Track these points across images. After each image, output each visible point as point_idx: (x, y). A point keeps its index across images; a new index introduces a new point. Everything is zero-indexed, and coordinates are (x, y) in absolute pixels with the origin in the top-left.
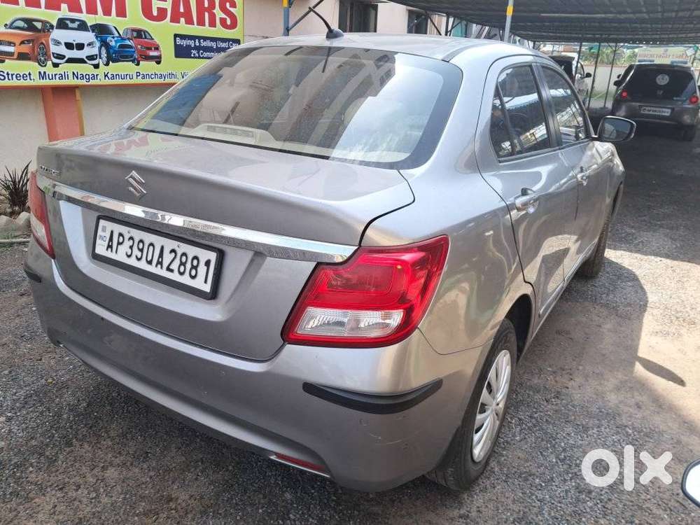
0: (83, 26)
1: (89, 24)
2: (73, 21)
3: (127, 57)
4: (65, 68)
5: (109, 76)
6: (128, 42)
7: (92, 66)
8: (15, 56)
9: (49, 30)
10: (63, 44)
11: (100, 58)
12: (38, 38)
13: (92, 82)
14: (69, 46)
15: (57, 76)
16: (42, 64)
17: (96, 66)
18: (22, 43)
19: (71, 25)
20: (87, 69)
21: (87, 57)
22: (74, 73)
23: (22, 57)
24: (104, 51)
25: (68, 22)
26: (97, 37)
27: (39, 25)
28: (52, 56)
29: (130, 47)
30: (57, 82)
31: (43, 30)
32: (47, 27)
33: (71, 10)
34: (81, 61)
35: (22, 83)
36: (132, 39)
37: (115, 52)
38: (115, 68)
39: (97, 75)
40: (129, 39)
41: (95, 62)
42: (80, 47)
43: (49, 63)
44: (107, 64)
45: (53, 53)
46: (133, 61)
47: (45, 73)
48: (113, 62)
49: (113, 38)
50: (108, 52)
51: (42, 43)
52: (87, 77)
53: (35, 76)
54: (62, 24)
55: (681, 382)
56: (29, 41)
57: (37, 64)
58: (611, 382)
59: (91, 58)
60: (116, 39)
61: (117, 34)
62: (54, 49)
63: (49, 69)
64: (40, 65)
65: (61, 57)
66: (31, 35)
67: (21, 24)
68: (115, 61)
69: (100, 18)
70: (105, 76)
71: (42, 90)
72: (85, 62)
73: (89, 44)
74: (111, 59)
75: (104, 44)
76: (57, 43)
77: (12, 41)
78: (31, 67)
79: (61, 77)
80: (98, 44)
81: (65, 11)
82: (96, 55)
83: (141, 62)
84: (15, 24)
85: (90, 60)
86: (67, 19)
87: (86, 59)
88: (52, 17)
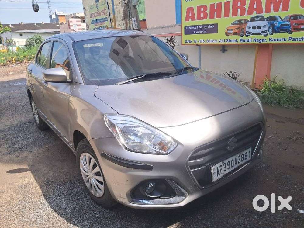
0: (262, 19)
1: (265, 17)
2: (257, 17)
3: (284, 30)
4: (251, 37)
5: (272, 39)
6: (286, 23)
7: (264, 36)
8: (233, 34)
9: (246, 23)
10: (251, 27)
11: (269, 32)
12: (242, 27)
13: (262, 43)
14: (254, 28)
15: (247, 40)
16: (242, 36)
17: (266, 36)
18: (236, 29)
19: (256, 19)
20: (261, 37)
22: (254, 39)
23: (235, 34)
24: (271, 28)
25: (255, 18)
26: (268, 23)
27: (243, 22)
28: (246, 33)
29: (288, 25)
30: (246, 43)
31: (244, 23)
32: (246, 21)
33: (257, 13)
34: (259, 34)
35: (233, 43)
36: (289, 21)
37: (278, 28)
38: (275, 36)
39: (265, 40)
40: (287, 21)
41: (265, 34)
42: (259, 28)
43: (244, 36)
44: (272, 34)
45: (247, 32)
46: (288, 32)
47: (242, 39)
48: (275, 33)
49: (278, 22)
50: (273, 29)
51: (243, 28)
52: (260, 40)
53: (238, 40)
54: (253, 20)
56: (238, 28)
57: (239, 36)
58: (31, 157)
59: (263, 32)
60: (279, 22)
61: (280, 20)
62: (247, 30)
63: (244, 38)
64: (241, 36)
65: (249, 33)
66: (238, 26)
67: (237, 22)
68: (276, 32)
69: (272, 14)
70: (270, 40)
71: (239, 45)
73: (264, 26)
74: (274, 31)
75: (272, 25)
76: (249, 27)
77: (232, 29)
78: (238, 37)
79: (248, 41)
80: (268, 26)
81: (255, 14)
82: (267, 31)
83: (293, 32)
84: (235, 23)
85: (263, 33)
86: (255, 17)
87: (261, 33)
88: (249, 17)
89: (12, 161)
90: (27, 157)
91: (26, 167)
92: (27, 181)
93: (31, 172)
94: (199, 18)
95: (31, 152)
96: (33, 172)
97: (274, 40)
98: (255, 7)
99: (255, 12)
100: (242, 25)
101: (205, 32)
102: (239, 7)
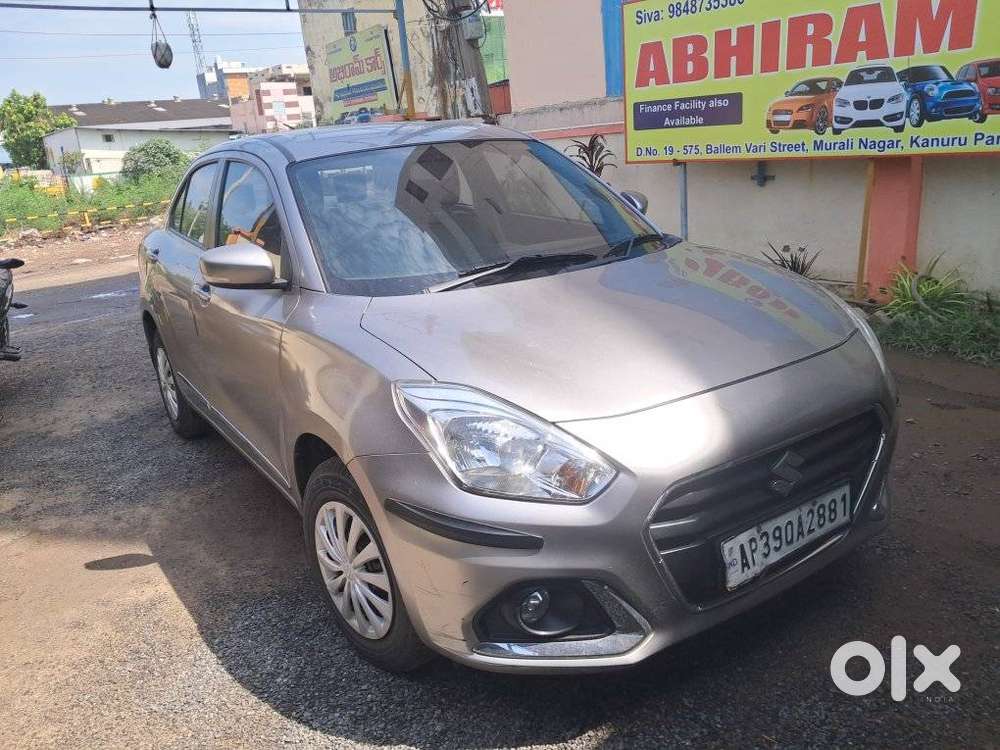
0: (886, 75)
1: (896, 71)
2: (870, 71)
3: (960, 110)
4: (851, 134)
5: (920, 141)
6: (966, 87)
7: (892, 130)
8: (790, 125)
9: (835, 89)
10: (852, 103)
11: (908, 116)
12: (819, 101)
13: (888, 152)
14: (860, 105)
15: (837, 146)
16: (820, 131)
17: (899, 129)
18: (801, 109)
19: (866, 77)
20: (884, 133)
21: (885, 118)
22: (861, 140)
23: (799, 125)
24: (915, 105)
25: (864, 74)
26: (906, 87)
27: (823, 85)
28: (834, 121)
29: (970, 93)
30: (836, 153)
31: (828, 90)
32: (834, 85)
33: (870, 57)
34: (876, 123)
35: (794, 154)
36: (975, 81)
37: (937, 105)
38: (930, 129)
39: (898, 141)
40: (969, 81)
41: (897, 123)
42: (877, 104)
43: (829, 130)
44: (919, 124)
45: (836, 117)
46: (970, 117)
48: (928, 120)
49: (937, 84)
50: (923, 108)
51: (825, 107)
52: (882, 144)
53: (810, 146)
54: (855, 78)
55: (90, 566)
56: (808, 106)
57: (813, 132)
58: (157, 520)
59: (891, 118)
60: (941, 85)
61: (944, 77)
62: (837, 111)
63: (828, 136)
64: (817, 133)
65: (845, 120)
66: (811, 100)
67: (804, 88)
68: (932, 119)
69: (919, 58)
70: (912, 142)
71: (812, 161)
72: (882, 125)
73: (891, 100)
74: (927, 115)
75: (920, 96)
76: (844, 103)
77: (788, 108)
78: (808, 136)
79: (843, 146)
80: (907, 97)
81: (862, 60)
82: (902, 113)
83: (989, 116)
84: (798, 90)
85: (887, 121)
86: (863, 70)
87: (882, 120)
88: (842, 71)
89: (100, 534)
90: (146, 519)
91: (144, 550)
92: (149, 592)
93: (162, 566)
94: (681, 76)
95: (156, 506)
96: (167, 566)
97: (926, 143)
98: (862, 37)
99: (862, 54)
100: (819, 96)
101: (700, 120)
102: (810, 40)
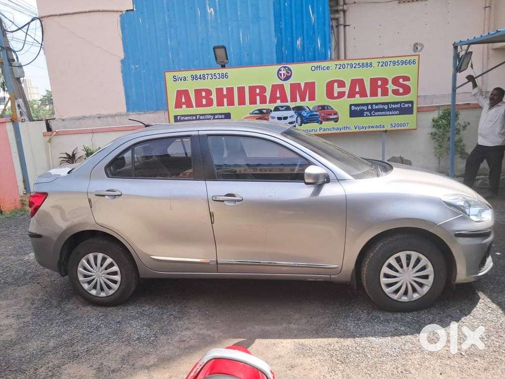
0: (288, 108)
1: (291, 107)
2: (282, 107)
3: (314, 120)
6: (315, 113)
9: (269, 113)
10: (276, 118)
11: (297, 122)
12: (264, 117)
14: (279, 118)
19: (281, 109)
21: (289, 123)
24: (299, 119)
26: (295, 113)
27: (265, 111)
29: (316, 115)
31: (266, 113)
32: (269, 111)
33: (282, 102)
36: (318, 111)
37: (306, 119)
38: (305, 127)
40: (316, 111)
41: (294, 125)
42: (286, 118)
44: (301, 125)
46: (318, 122)
48: (304, 124)
49: (306, 112)
50: (302, 119)
51: (266, 119)
54: (277, 109)
56: (259, 119)
59: (291, 123)
61: (308, 110)
66: (259, 116)
67: (257, 112)
68: (306, 123)
69: (299, 103)
73: (291, 117)
74: (302, 122)
75: (300, 115)
76: (273, 118)
80: (296, 116)
81: (278, 103)
82: (295, 121)
83: (323, 122)
84: (254, 112)
86: (280, 106)
88: (272, 106)
98: (278, 95)
99: (278, 101)
100: (264, 115)
102: (258, 95)
